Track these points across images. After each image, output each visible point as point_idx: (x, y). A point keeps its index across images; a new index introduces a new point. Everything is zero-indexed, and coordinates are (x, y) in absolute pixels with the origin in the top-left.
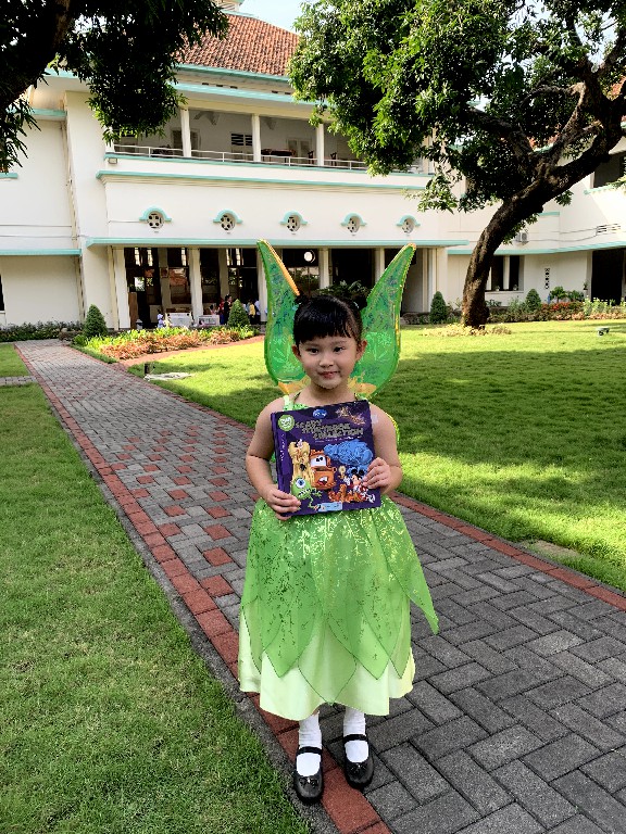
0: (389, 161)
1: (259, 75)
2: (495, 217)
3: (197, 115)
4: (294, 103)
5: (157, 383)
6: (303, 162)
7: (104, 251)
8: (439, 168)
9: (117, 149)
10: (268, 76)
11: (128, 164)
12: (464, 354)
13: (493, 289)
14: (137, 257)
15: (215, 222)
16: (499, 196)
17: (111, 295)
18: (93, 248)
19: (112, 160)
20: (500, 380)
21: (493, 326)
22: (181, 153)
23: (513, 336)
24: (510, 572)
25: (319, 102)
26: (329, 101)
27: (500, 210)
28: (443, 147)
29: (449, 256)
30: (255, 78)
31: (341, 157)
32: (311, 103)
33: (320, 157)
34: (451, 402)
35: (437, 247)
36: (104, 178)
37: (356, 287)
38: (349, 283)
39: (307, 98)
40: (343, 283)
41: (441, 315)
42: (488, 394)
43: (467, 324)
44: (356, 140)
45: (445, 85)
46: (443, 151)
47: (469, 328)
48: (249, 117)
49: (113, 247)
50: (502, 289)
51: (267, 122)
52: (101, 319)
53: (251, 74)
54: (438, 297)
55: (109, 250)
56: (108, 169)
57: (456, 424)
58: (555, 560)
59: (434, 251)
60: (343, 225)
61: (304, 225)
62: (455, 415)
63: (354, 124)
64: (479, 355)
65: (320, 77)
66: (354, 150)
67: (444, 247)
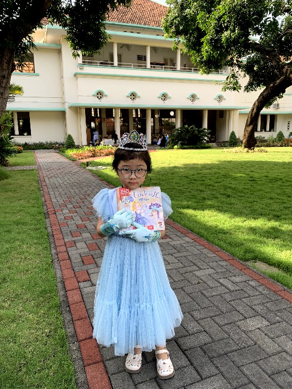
0: (210, 68)
1: (151, 27)
2: (261, 95)
3: (121, 46)
4: (166, 40)
5: (91, 171)
6: (171, 68)
7: (76, 109)
8: (233, 70)
9: (83, 62)
10: (155, 27)
11: (88, 69)
12: (241, 162)
13: (261, 131)
14: (93, 113)
15: (128, 97)
16: (264, 85)
17: (78, 130)
18: (70, 108)
19: (81, 67)
20: (256, 175)
21: (258, 148)
22: (113, 64)
23: (267, 153)
24: (237, 279)
25: (176, 39)
26: (182, 39)
27: (264, 91)
28: (235, 60)
29: (240, 114)
30: (148, 28)
31: (188, 66)
32: (173, 39)
33: (179, 66)
34: (228, 185)
35: (234, 110)
36: (78, 76)
37: (192, 128)
38: (189, 126)
39: (171, 37)
40: (186, 126)
41: (234, 142)
42: (249, 182)
43: (245, 147)
44: (195, 58)
45: (237, 29)
46: (235, 62)
47: (246, 149)
48: (145, 47)
49: (80, 108)
50: (265, 131)
51: (154, 49)
52: (73, 141)
53: (147, 26)
54: (233, 134)
55: (79, 109)
56: (79, 71)
57: (229, 196)
58: (264, 273)
59: (232, 112)
60: (188, 98)
61: (170, 98)
62: (229, 192)
63: (194, 50)
64: (248, 162)
65: (177, 27)
66: (193, 62)
67: (237, 109)
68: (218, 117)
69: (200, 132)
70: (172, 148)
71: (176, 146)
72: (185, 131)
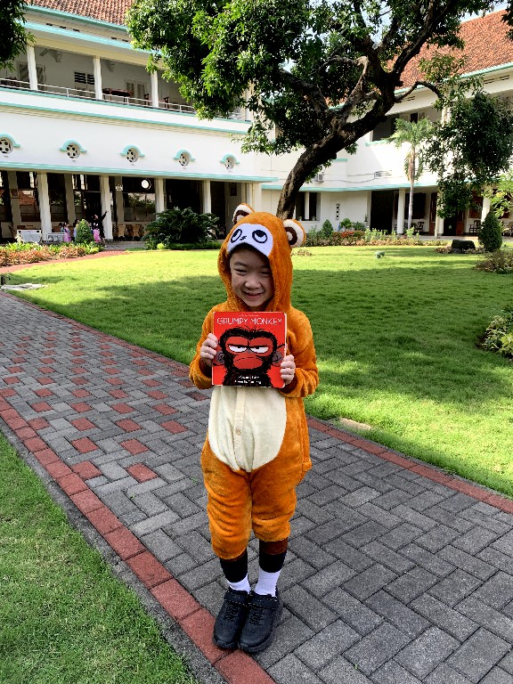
0: (213, 108)
1: (99, 21)
2: (299, 161)
4: (132, 50)
5: (13, 293)
6: (140, 102)
8: (258, 117)
10: (107, 23)
15: (61, 150)
16: (302, 143)
22: (28, 86)
23: (313, 257)
25: (154, 52)
26: (163, 52)
27: (303, 156)
28: (260, 100)
29: (263, 190)
30: (96, 24)
31: (172, 101)
32: (147, 51)
33: (155, 100)
35: (253, 182)
37: (187, 213)
38: (182, 209)
39: (144, 47)
40: (177, 209)
44: (186, 88)
45: (261, 48)
48: (90, 59)
50: (303, 219)
51: (108, 64)
53: (93, 20)
58: (356, 432)
59: (251, 185)
60: (175, 159)
61: (142, 157)
63: (184, 74)
65: (155, 30)
66: (184, 97)
67: (259, 182)
68: (228, 193)
69: (200, 219)
70: (155, 248)
71: (160, 245)
72: (174, 217)
